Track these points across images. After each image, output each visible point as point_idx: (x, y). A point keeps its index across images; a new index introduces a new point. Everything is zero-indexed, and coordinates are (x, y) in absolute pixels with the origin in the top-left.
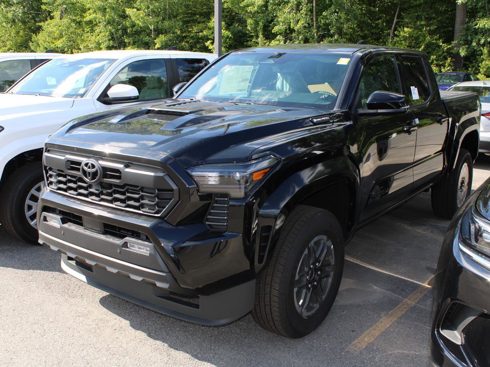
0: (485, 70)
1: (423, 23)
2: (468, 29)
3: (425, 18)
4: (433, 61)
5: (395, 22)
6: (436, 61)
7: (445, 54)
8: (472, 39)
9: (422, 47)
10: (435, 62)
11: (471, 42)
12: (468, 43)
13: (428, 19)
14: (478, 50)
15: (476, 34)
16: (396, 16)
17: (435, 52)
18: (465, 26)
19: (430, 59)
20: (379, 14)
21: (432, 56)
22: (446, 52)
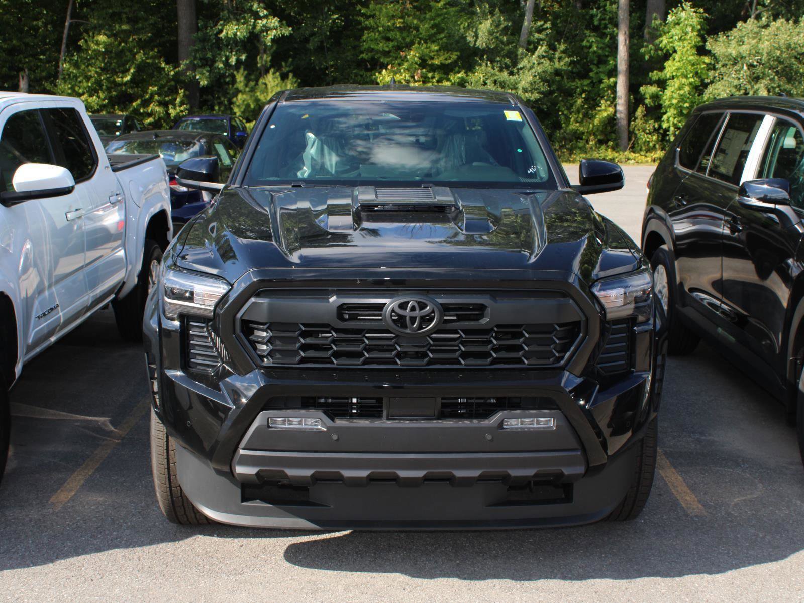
0: (242, 110)
1: (124, 27)
2: (204, 40)
3: (128, 18)
4: (152, 96)
5: (67, 24)
6: (159, 96)
7: (173, 83)
8: (214, 57)
9: (132, 71)
10: (156, 97)
11: (214, 61)
12: (208, 63)
13: (133, 20)
14: (227, 74)
15: (220, 49)
16: (69, 13)
17: (154, 79)
18: (200, 34)
19: (147, 93)
20: (34, 9)
21: (150, 88)
22: (173, 80)
